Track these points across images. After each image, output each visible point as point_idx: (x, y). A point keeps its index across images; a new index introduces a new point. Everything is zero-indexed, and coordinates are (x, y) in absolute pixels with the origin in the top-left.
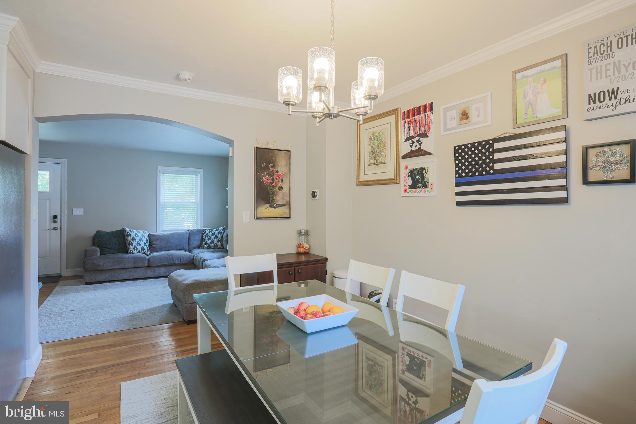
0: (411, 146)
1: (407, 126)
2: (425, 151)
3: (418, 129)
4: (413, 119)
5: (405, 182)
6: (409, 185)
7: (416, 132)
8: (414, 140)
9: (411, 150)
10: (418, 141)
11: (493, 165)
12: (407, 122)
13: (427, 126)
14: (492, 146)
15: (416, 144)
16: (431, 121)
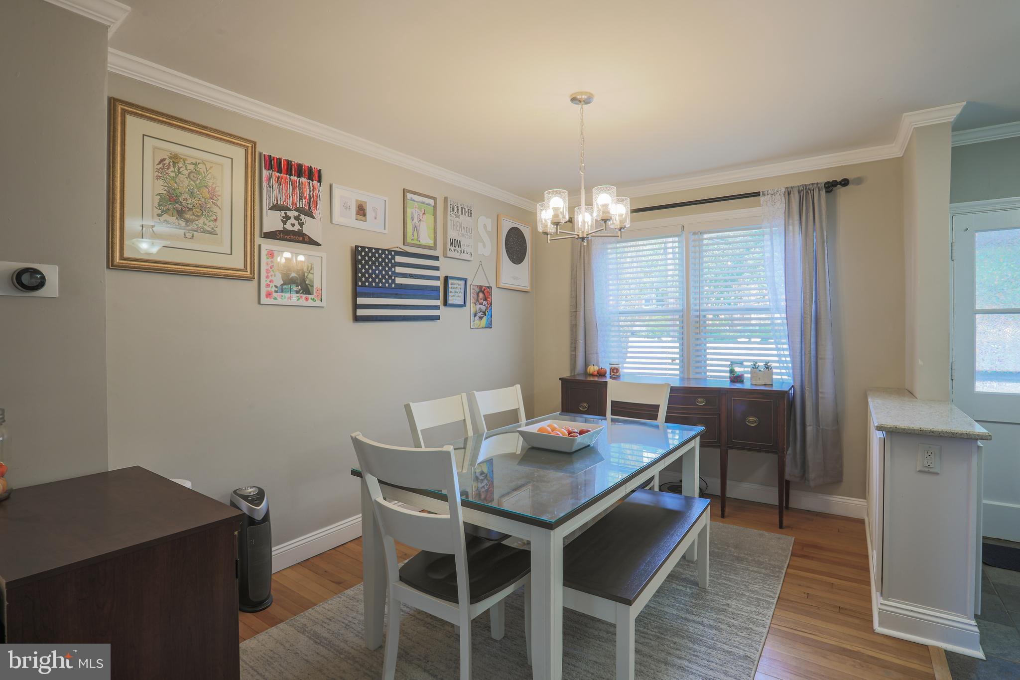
0: (284, 223)
1: (274, 182)
2: (310, 238)
3: (297, 199)
4: (286, 178)
5: (268, 280)
6: (276, 287)
7: (293, 202)
8: (289, 213)
9: (284, 228)
10: (297, 218)
11: (395, 279)
12: (274, 177)
13: (313, 200)
14: (393, 258)
15: (292, 221)
16: (318, 196)
